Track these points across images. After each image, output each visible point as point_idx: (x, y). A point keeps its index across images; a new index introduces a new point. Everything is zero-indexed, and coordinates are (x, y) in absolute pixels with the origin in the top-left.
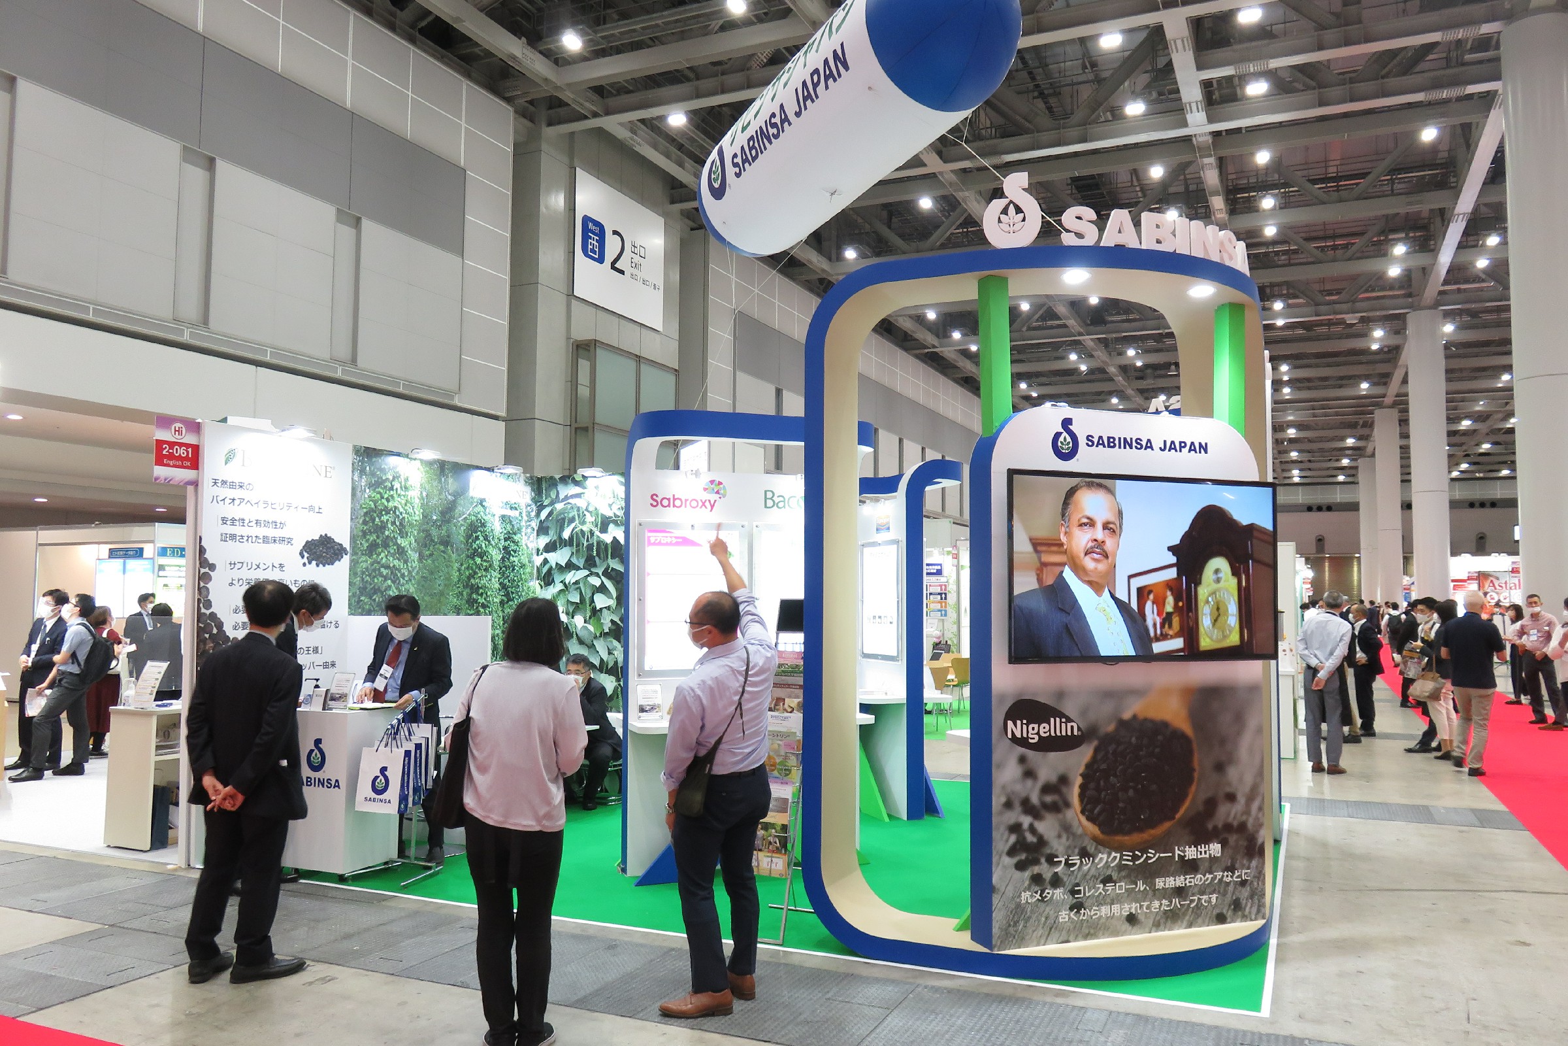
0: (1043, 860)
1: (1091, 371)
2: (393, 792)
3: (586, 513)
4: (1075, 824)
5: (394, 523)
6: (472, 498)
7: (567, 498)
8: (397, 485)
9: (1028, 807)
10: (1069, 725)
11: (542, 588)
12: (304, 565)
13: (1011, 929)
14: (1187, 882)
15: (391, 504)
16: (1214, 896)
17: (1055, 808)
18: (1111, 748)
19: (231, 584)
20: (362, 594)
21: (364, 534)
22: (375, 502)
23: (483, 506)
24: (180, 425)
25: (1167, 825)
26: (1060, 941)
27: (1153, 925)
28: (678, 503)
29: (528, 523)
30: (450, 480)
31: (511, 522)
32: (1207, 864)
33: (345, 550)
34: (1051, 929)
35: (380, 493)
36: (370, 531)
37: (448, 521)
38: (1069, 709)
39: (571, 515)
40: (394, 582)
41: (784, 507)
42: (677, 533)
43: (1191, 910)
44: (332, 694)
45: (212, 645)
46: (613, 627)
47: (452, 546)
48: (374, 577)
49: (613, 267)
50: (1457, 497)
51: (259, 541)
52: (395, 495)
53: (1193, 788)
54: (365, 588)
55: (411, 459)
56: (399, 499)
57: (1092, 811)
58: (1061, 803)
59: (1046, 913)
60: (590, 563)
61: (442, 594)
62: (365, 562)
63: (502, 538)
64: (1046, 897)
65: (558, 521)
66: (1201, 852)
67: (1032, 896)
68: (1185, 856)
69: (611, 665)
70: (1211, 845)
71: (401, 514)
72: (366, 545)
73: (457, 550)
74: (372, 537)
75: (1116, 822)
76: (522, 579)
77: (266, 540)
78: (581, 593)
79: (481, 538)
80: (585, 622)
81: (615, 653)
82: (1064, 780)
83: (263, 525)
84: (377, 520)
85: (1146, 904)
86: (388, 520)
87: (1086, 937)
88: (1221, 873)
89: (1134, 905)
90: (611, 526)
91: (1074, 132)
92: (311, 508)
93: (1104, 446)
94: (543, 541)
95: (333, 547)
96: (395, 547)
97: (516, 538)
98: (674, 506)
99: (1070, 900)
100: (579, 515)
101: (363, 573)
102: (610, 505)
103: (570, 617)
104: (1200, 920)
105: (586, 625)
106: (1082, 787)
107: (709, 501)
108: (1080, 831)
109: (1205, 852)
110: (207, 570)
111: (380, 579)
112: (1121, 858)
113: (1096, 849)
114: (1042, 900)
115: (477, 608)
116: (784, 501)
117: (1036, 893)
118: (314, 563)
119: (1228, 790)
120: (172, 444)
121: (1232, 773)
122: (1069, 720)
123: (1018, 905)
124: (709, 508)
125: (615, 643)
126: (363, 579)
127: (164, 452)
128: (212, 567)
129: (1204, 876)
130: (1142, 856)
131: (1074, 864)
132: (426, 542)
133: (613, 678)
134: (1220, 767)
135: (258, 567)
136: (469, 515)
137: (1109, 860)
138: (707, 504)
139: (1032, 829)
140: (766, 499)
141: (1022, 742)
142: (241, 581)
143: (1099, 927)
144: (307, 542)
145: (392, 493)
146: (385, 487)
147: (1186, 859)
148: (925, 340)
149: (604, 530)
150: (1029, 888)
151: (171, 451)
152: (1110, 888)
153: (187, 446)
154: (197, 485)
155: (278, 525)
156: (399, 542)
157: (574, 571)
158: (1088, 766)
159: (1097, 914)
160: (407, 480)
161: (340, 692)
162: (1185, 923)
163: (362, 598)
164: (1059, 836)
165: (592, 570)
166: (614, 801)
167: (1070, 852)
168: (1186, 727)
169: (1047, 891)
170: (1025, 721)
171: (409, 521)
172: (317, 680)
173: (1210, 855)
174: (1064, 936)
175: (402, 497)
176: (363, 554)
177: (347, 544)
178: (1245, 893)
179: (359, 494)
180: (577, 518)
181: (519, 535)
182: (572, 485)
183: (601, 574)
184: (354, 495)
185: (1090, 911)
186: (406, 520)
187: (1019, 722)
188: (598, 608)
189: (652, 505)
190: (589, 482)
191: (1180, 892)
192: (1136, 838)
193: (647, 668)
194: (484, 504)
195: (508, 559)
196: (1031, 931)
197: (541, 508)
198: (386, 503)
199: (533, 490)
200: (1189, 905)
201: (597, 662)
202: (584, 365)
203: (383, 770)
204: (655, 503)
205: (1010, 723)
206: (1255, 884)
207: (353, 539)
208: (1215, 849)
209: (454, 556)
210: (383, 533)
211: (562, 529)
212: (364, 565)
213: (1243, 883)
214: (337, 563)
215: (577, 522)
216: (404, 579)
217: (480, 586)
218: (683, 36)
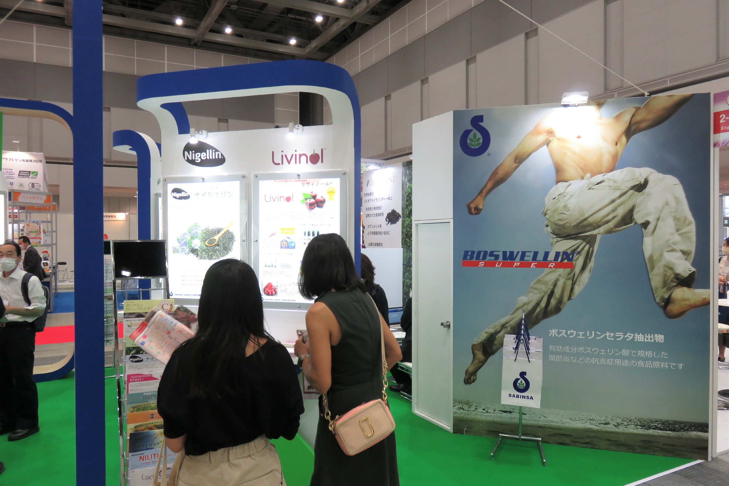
12: (387, 224)
19: (368, 234)
20: (406, 237)
33: (399, 216)
51: (375, 216)
74: (410, 208)
83: (376, 209)
92: (389, 198)
95: (396, 215)
101: (407, 226)
118: (390, 223)
126: (407, 230)
128: (364, 228)
135: (375, 227)
142: (371, 233)
144: (388, 214)
155: (379, 208)
163: (407, 240)
177: (401, 213)
207: (403, 209)
214: (397, 222)
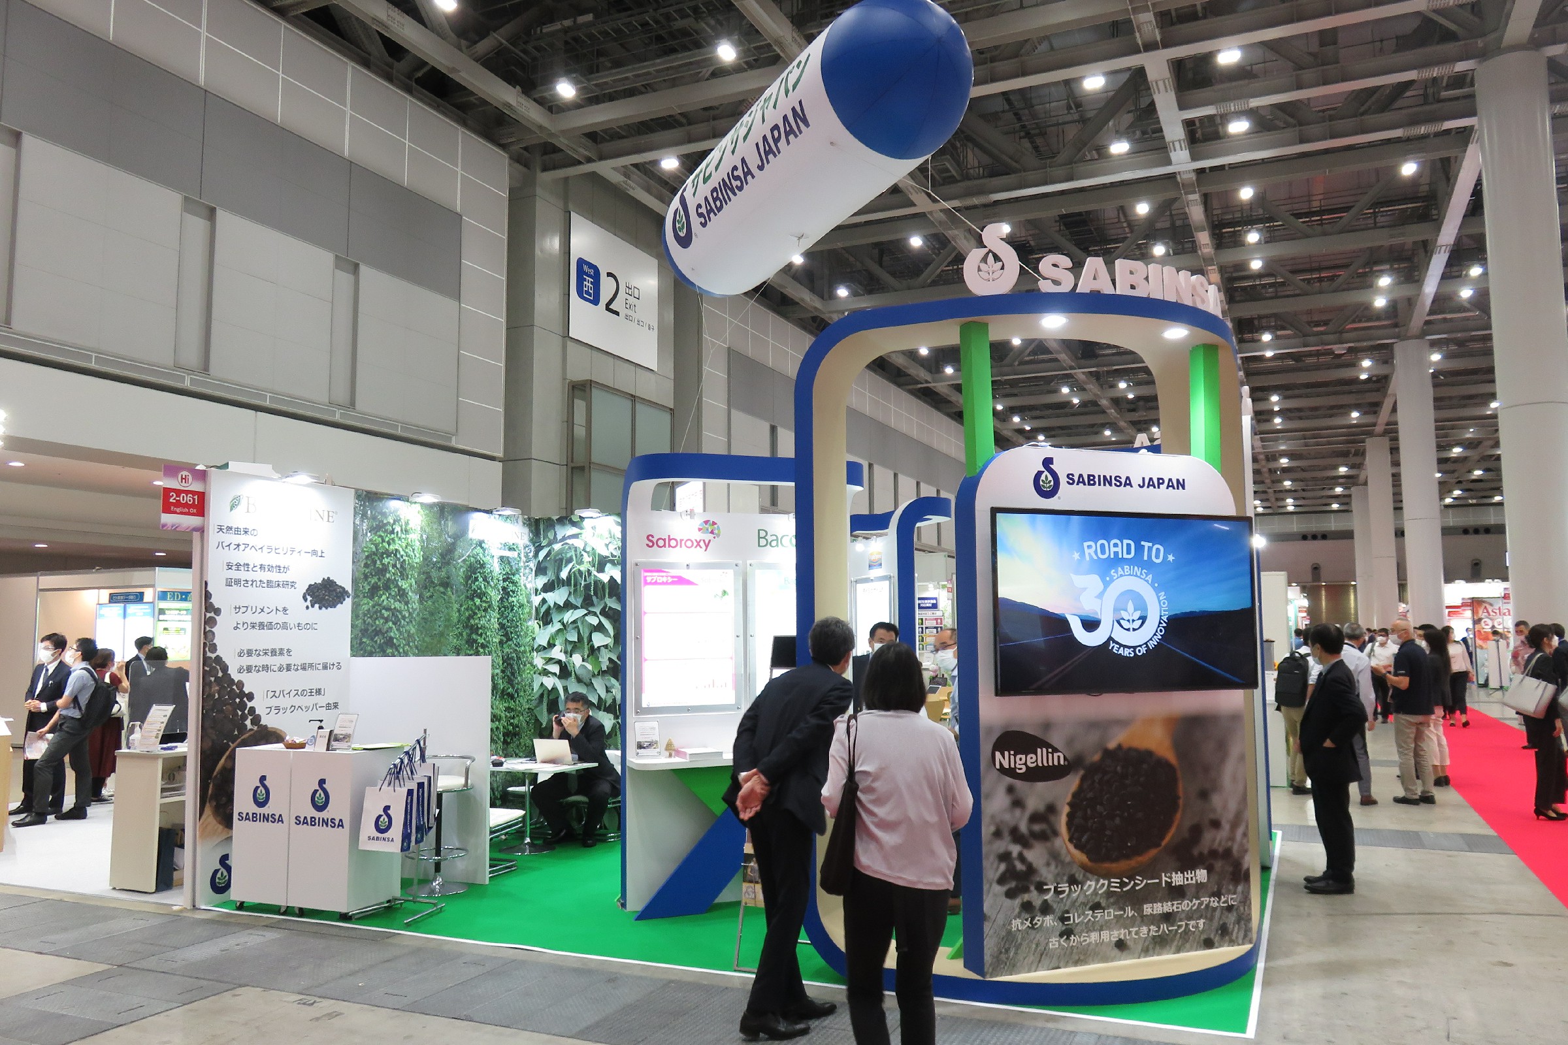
0: (1032, 888)
1: (1083, 404)
2: (396, 831)
3: (583, 553)
4: (1064, 851)
5: (394, 566)
6: (471, 539)
7: (564, 538)
8: (397, 529)
9: (1016, 836)
10: (1056, 755)
11: (540, 627)
12: (307, 608)
13: (1003, 957)
14: (1175, 907)
15: (392, 547)
16: (1201, 922)
17: (1043, 837)
18: (1097, 778)
19: (236, 628)
20: (363, 636)
21: (366, 577)
22: (376, 545)
23: (482, 548)
24: (187, 473)
25: (1153, 852)
26: (1051, 967)
27: (1142, 950)
28: (673, 543)
29: (527, 564)
30: (450, 524)
31: (509, 563)
32: (1193, 890)
33: (347, 592)
34: (1041, 955)
35: (380, 536)
36: (371, 574)
37: (448, 563)
38: (1056, 739)
39: (568, 555)
40: (395, 623)
41: (777, 545)
42: (674, 572)
43: (1179, 935)
44: (336, 735)
45: (217, 688)
46: (611, 666)
47: (452, 588)
48: (376, 619)
49: (608, 309)
50: (1451, 524)
51: (264, 585)
52: (396, 539)
53: (1178, 815)
54: (366, 630)
55: (411, 503)
56: (400, 542)
57: (1079, 839)
58: (1049, 832)
59: (1037, 939)
60: (587, 603)
61: (442, 634)
62: (367, 604)
63: (501, 578)
64: (1036, 924)
65: (556, 561)
66: (1187, 879)
67: (1022, 923)
68: (1172, 882)
69: (609, 702)
70: (1198, 871)
71: (402, 556)
72: (367, 588)
73: (457, 591)
74: (373, 580)
75: (1104, 850)
76: (520, 619)
77: (270, 584)
78: (579, 633)
79: (481, 579)
80: (583, 661)
81: (614, 691)
82: (1051, 809)
83: (267, 570)
84: (378, 562)
85: (1134, 930)
86: (389, 563)
87: (1077, 963)
88: (1208, 899)
89: (1122, 931)
90: (608, 566)
91: (1060, 172)
92: (314, 552)
93: (1085, 484)
94: (541, 581)
95: (335, 590)
96: (396, 590)
97: (516, 578)
98: (670, 546)
99: (1060, 927)
100: (576, 555)
101: (365, 615)
102: (607, 545)
103: (569, 656)
104: (1188, 945)
105: (584, 663)
106: (1070, 816)
107: (704, 541)
108: (1068, 859)
109: (1192, 878)
110: (212, 614)
111: (382, 621)
112: (1109, 886)
113: (1084, 876)
114: (1033, 927)
115: (477, 648)
116: (777, 540)
117: (1027, 920)
118: (317, 606)
119: (1212, 816)
120: (178, 492)
121: (1216, 800)
122: (1055, 750)
123: (1009, 932)
124: (704, 547)
125: (613, 681)
126: (365, 621)
127: (171, 500)
128: (218, 611)
129: (1191, 901)
130: (1130, 882)
131: (1063, 892)
132: (426, 584)
133: (611, 716)
134: (1204, 795)
135: (262, 610)
136: (469, 556)
137: (1098, 887)
138: (702, 544)
139: (1021, 858)
140: (759, 538)
141: (1010, 772)
142: (246, 626)
143: (1089, 953)
144: (310, 586)
145: (392, 536)
146: (386, 531)
147: (1173, 885)
148: (918, 376)
149: (601, 569)
150: (1019, 916)
151: (178, 499)
152: (1099, 915)
153: (194, 493)
154: (203, 531)
155: (282, 569)
156: (400, 584)
157: (572, 611)
158: (1075, 795)
159: (1086, 940)
160: (407, 523)
161: (344, 733)
162: (1173, 948)
163: (364, 640)
164: (1048, 864)
165: (590, 609)
166: (612, 837)
167: (1059, 879)
168: (1170, 755)
169: (1037, 918)
170: (1012, 752)
171: (409, 564)
172: (321, 721)
173: (1197, 881)
174: (1054, 963)
175: (403, 540)
176: (364, 597)
177: (348, 587)
178: (1231, 918)
179: (360, 538)
180: (574, 558)
181: (517, 576)
182: (570, 526)
183: (598, 613)
184: (355, 539)
185: (1080, 937)
186: (407, 562)
187: (1006, 753)
188: (596, 647)
189: (648, 545)
190: (586, 523)
191: (1168, 917)
192: (1123, 865)
193: (644, 705)
194: (483, 545)
195: (507, 600)
196: (1021, 959)
197: (539, 549)
198: (387, 547)
199: (531, 531)
200: (1177, 930)
201: (595, 700)
202: (580, 405)
203: (387, 808)
204: (651, 544)
205: (998, 754)
206: (1242, 908)
207: (355, 581)
208: (1201, 875)
209: (453, 597)
210: (384, 576)
211: (560, 569)
212: (366, 607)
213: (1230, 908)
214: (339, 606)
215: (574, 562)
216: (404, 620)
217: (479, 626)
218: (674, 83)
